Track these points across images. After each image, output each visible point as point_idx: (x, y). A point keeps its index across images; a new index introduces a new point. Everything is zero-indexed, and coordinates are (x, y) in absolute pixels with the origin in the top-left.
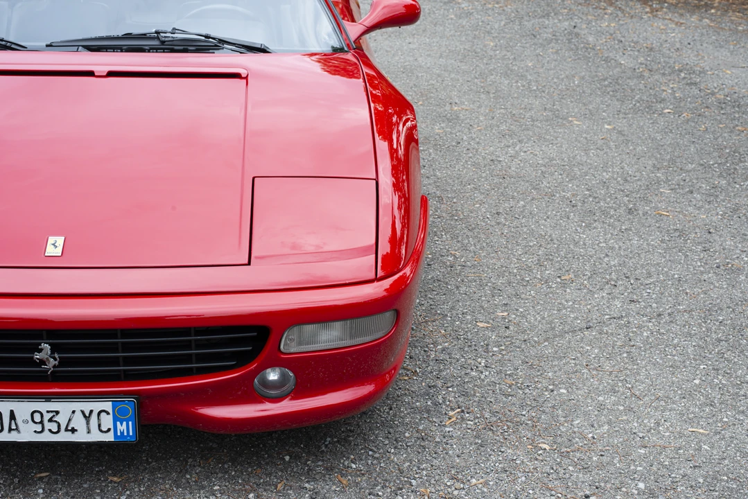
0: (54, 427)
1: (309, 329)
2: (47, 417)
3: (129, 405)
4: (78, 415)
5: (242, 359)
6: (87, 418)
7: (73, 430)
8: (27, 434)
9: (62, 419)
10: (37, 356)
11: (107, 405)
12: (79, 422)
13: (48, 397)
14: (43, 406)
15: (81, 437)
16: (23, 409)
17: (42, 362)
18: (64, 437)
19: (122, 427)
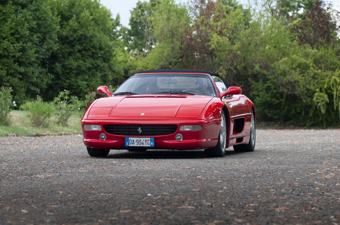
0: (140, 143)
1: (185, 126)
2: (139, 141)
3: (153, 139)
4: (144, 141)
5: (173, 132)
6: (146, 141)
7: (143, 144)
8: (136, 145)
9: (142, 141)
10: (138, 130)
11: (149, 139)
12: (144, 142)
13: (139, 137)
14: (139, 139)
15: (145, 145)
16: (135, 139)
17: (139, 131)
18: (142, 145)
19: (152, 143)
